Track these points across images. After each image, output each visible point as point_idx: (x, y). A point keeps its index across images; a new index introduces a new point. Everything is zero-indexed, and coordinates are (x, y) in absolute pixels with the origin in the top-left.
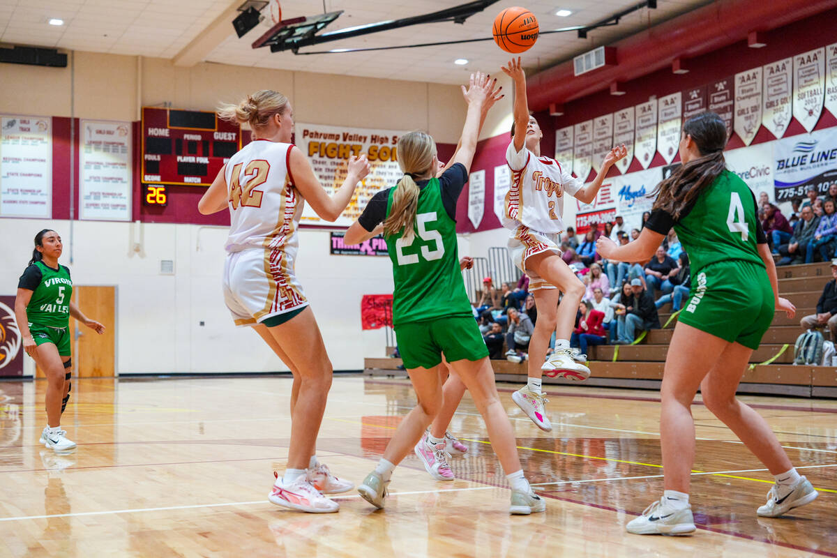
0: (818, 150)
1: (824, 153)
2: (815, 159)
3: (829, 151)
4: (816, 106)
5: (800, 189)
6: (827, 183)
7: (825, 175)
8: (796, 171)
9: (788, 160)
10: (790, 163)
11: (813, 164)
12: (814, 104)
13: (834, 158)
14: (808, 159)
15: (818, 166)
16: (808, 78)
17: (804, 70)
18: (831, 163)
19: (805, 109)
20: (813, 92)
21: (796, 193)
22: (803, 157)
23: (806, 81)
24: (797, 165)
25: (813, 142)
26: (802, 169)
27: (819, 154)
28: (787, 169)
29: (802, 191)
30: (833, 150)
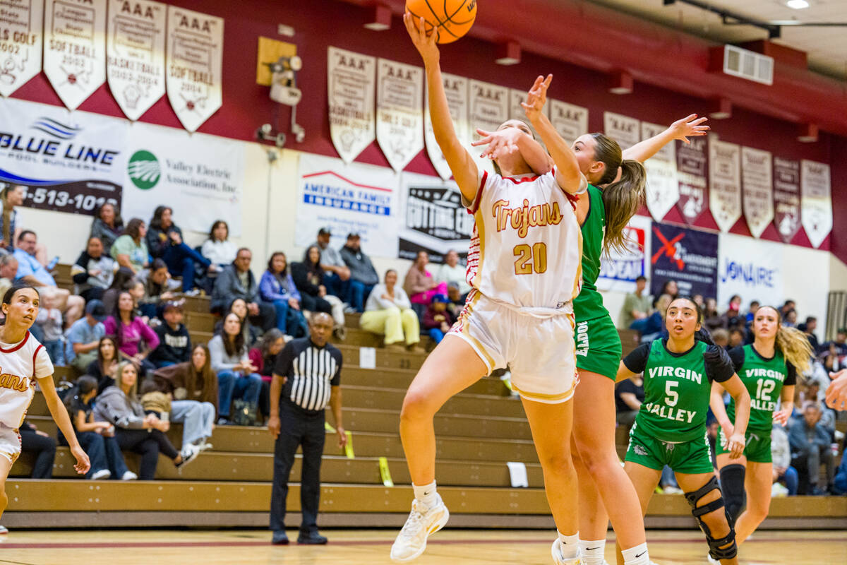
0: (79, 142)
1: (90, 152)
2: (74, 153)
3: (99, 151)
4: (82, 72)
5: (40, 193)
6: (93, 199)
7: (90, 185)
8: (35, 160)
9: (19, 138)
10: (23, 144)
11: (67, 161)
12: (80, 69)
13: (109, 164)
14: (61, 150)
15: (79, 166)
16: (71, 23)
17: (67, 8)
18: (102, 170)
19: (62, 69)
20: (81, 50)
21: (30, 196)
22: (50, 143)
23: (68, 26)
24: (37, 151)
25: (72, 126)
26: (46, 161)
27: (83, 149)
28: (16, 152)
29: (43, 198)
30: (107, 152)
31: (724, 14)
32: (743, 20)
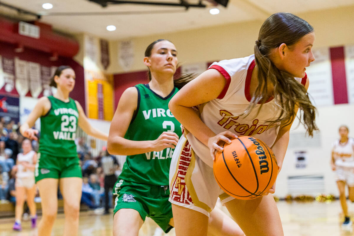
31: (19, 10)
32: (27, 13)
